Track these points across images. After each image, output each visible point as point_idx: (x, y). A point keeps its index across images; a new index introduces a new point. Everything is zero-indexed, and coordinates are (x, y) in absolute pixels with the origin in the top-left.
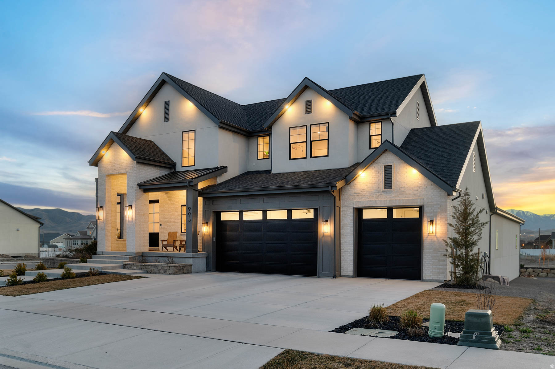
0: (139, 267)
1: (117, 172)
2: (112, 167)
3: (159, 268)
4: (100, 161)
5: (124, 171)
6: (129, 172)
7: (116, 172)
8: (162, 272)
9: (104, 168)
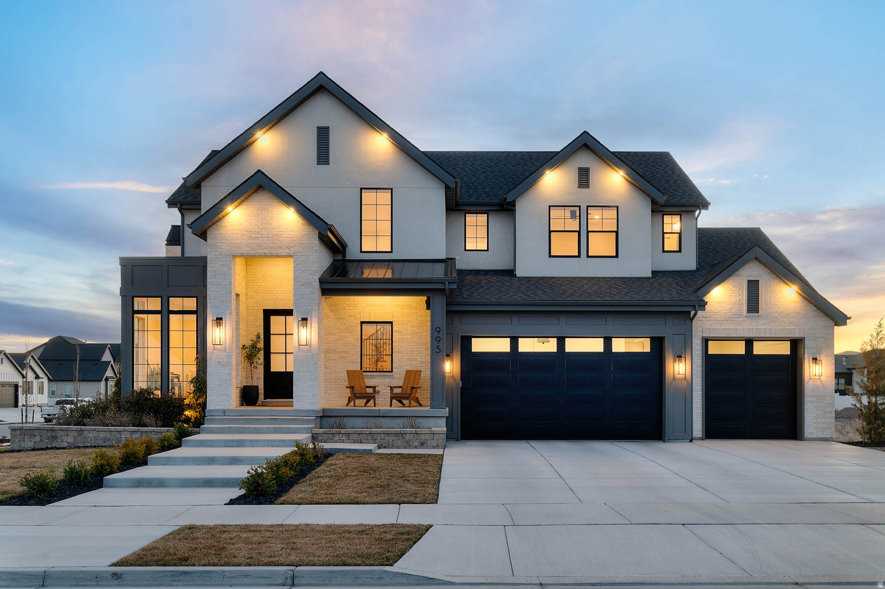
0: (356, 437)
1: (266, 251)
2: (250, 241)
3: (408, 437)
4: (215, 226)
5: (287, 251)
6: (299, 254)
7: (261, 252)
8: (416, 444)
9: (228, 242)
